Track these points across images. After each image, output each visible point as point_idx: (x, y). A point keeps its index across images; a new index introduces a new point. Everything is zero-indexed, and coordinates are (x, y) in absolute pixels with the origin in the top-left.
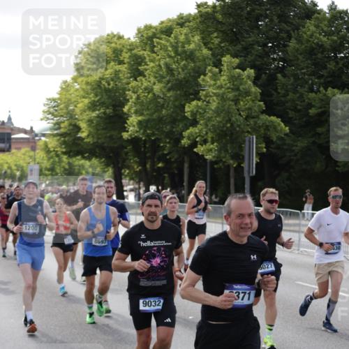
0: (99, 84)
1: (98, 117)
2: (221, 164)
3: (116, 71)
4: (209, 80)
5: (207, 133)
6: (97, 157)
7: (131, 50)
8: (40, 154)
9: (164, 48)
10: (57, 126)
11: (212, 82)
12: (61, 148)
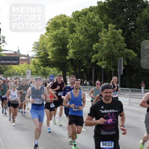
0: (56, 36)
1: (56, 50)
2: (108, 70)
3: (63, 30)
4: (103, 34)
5: (102, 57)
6: (55, 67)
7: (70, 22)
8: (31, 66)
9: (84, 21)
10: (39, 54)
11: (104, 35)
12: (40, 63)
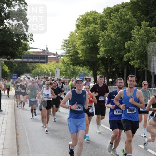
0: (87, 33)
1: (86, 48)
2: (141, 69)
3: (94, 28)
4: (135, 32)
5: (135, 55)
6: (86, 66)
7: (101, 18)
8: (60, 64)
9: (116, 17)
10: (68, 52)
11: (137, 33)
12: (70, 62)
